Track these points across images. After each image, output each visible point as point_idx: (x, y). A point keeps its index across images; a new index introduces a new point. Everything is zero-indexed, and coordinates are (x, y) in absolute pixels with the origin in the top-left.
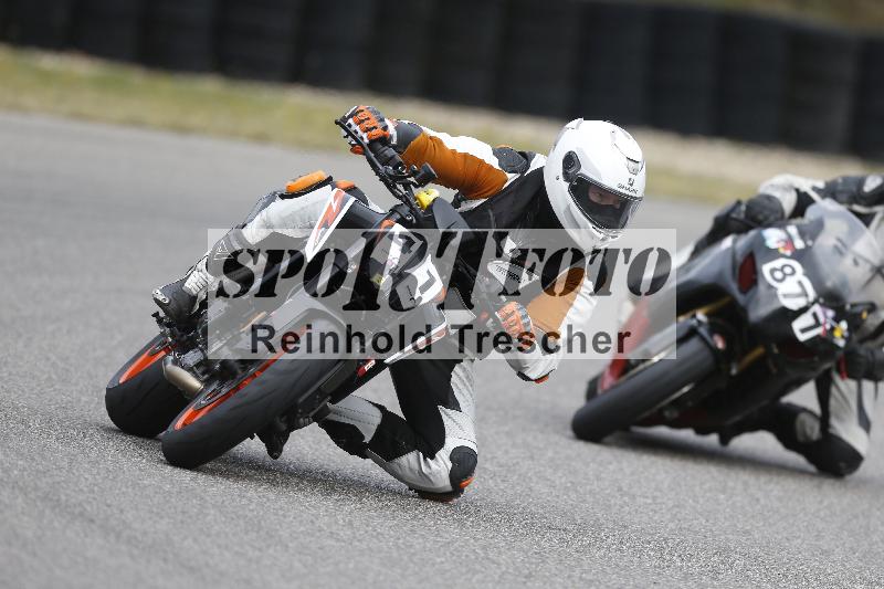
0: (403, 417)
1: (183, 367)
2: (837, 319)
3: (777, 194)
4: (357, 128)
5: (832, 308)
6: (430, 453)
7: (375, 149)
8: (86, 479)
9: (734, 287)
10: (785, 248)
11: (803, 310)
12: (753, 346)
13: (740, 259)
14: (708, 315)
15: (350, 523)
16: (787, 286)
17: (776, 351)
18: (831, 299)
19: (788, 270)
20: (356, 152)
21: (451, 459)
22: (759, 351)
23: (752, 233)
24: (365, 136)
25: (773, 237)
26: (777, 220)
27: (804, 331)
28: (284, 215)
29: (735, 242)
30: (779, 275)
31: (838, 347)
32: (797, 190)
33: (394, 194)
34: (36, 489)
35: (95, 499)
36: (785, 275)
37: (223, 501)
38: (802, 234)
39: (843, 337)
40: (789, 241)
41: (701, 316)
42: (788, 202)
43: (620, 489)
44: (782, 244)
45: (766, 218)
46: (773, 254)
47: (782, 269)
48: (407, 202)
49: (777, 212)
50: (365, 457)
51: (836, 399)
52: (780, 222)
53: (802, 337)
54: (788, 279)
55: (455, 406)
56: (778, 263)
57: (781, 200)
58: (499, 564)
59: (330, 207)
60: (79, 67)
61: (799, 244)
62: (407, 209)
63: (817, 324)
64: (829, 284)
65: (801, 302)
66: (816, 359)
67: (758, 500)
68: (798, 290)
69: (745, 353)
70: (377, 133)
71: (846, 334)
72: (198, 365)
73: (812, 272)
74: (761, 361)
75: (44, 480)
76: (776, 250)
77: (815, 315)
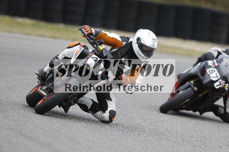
0: (98, 102)
1: (42, 90)
2: (226, 83)
3: (212, 52)
4: (84, 31)
5: (224, 80)
6: (104, 112)
7: (89, 36)
8: (29, 128)
9: (200, 75)
10: (213, 65)
11: (217, 81)
12: (205, 90)
13: (202, 68)
14: (194, 82)
15: (98, 139)
16: (213, 75)
17: (210, 91)
18: (224, 78)
19: (213, 71)
20: (84, 37)
21: (109, 113)
22: (206, 91)
23: (205, 62)
24: (86, 33)
25: (210, 63)
26: (212, 58)
27: (217, 86)
28: (68, 52)
29: (201, 64)
30: (211, 72)
31: (226, 90)
32: (218, 51)
33: (94, 47)
34: (16, 130)
35: (31, 133)
36: (212, 72)
37: (65, 133)
38: (217, 62)
39: (227, 87)
40: (214, 63)
41: (192, 82)
42: (215, 54)
43: (168, 130)
44: (212, 64)
45: (209, 58)
46: (210, 67)
47: (212, 71)
48: (96, 49)
49: (212, 56)
50: (88, 112)
51: (228, 103)
52: (212, 59)
53: (217, 88)
54: (213, 73)
55: (111, 100)
56: (211, 69)
57: (214, 54)
58: (136, 149)
59: (78, 50)
60: (28, 21)
61: (216, 64)
62: (96, 51)
63: (221, 84)
64: (224, 74)
65: (216, 79)
66: (220, 93)
67: (203, 133)
68: (216, 76)
69: (203, 92)
70: (89, 32)
71: (228, 87)
72: (46, 89)
73: (219, 71)
74: (207, 94)
75: (18, 128)
76: (211, 66)
77: (220, 82)
